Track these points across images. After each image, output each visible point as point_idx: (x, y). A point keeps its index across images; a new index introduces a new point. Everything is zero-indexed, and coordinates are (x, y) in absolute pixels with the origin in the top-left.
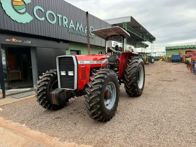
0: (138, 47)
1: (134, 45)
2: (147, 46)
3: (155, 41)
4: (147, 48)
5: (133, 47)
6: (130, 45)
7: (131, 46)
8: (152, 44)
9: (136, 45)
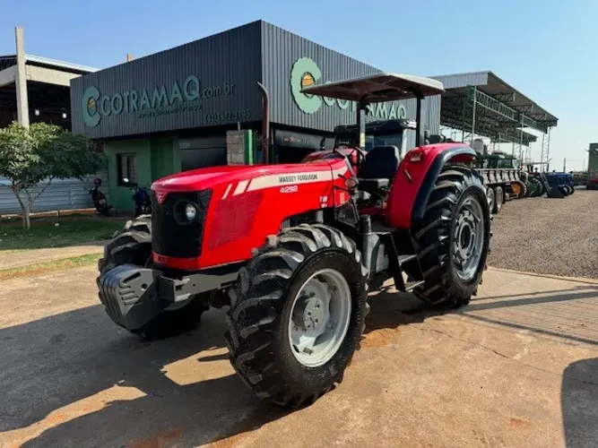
0: (502, 142)
1: (492, 135)
2: (533, 139)
3: (554, 128)
4: (531, 144)
5: (487, 141)
6: (479, 135)
7: (480, 137)
8: (547, 135)
9: (497, 137)
